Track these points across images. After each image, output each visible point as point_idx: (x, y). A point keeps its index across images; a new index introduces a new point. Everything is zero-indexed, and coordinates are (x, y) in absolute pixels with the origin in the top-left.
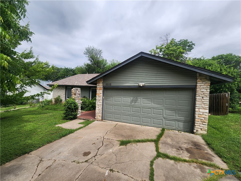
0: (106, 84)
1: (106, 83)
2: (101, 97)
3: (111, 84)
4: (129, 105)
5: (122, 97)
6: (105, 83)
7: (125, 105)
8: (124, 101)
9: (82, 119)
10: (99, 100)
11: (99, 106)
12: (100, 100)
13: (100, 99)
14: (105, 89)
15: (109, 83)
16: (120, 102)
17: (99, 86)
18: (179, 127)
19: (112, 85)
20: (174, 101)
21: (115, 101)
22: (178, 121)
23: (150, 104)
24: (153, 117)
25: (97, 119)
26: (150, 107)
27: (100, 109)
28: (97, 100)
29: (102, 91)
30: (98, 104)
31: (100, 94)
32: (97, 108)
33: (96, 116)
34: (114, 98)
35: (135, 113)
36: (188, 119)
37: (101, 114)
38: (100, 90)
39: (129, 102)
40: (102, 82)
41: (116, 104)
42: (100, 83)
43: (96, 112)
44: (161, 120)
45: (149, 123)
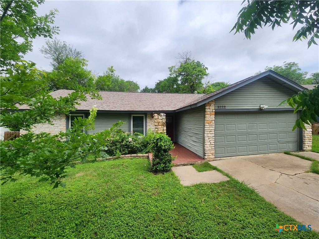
0: (218, 107)
1: (219, 105)
2: (213, 126)
3: (225, 106)
4: (245, 133)
5: (236, 124)
6: (217, 106)
7: (241, 133)
8: (239, 129)
9: (181, 164)
10: (210, 131)
11: (210, 139)
12: (212, 131)
13: (211, 128)
14: (217, 113)
15: (222, 105)
16: (234, 130)
17: (209, 110)
18: (289, 149)
19: (227, 108)
20: (285, 123)
21: (227, 130)
22: (288, 142)
23: (266, 129)
24: (270, 143)
25: (208, 159)
26: (266, 132)
27: (212, 143)
28: (206, 131)
29: (214, 116)
30: (209, 137)
31: (212, 121)
32: (207, 143)
33: (206, 155)
34: (227, 126)
35: (252, 142)
36: (295, 139)
37: (214, 150)
38: (211, 115)
39: (245, 129)
40: (214, 104)
41: (230, 134)
42: (211, 106)
43: (206, 148)
44: (276, 145)
45: (266, 150)
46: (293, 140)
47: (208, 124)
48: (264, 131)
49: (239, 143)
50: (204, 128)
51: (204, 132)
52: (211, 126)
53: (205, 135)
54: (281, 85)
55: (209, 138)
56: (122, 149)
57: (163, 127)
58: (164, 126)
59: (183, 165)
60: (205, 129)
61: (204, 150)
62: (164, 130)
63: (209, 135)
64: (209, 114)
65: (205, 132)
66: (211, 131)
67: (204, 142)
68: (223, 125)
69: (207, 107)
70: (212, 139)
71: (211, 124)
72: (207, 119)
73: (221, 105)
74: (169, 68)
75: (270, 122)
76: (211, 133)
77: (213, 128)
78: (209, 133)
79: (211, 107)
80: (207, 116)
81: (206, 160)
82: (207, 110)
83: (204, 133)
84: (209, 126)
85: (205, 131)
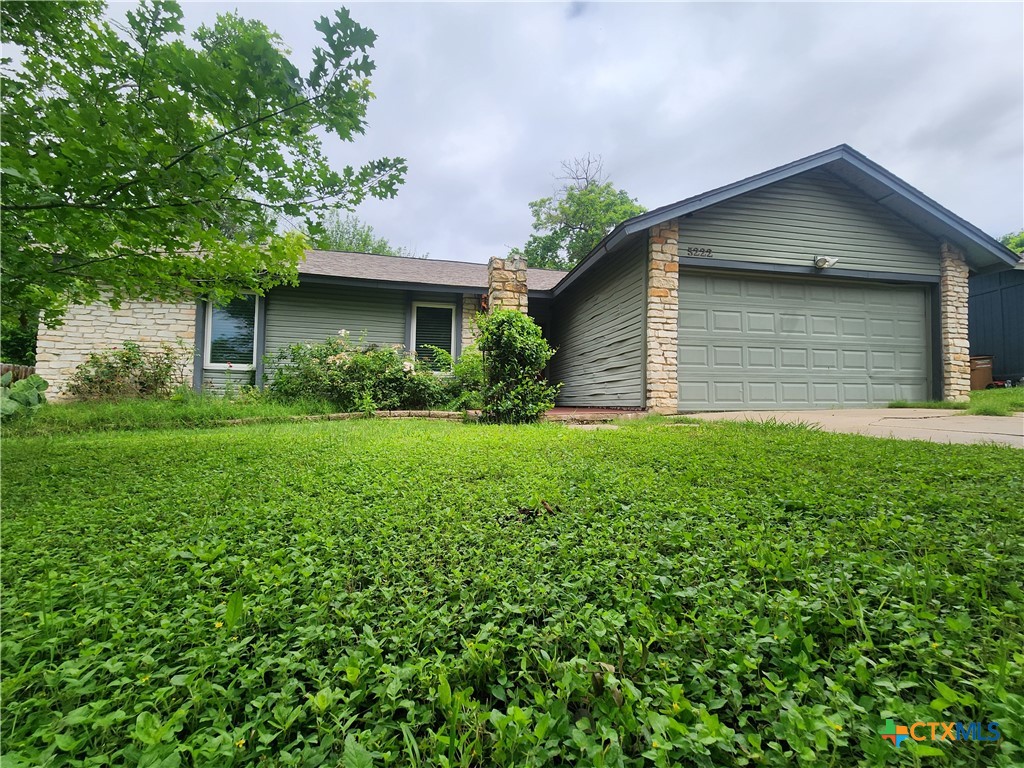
0: (689, 250)
1: (691, 246)
2: (673, 307)
3: (710, 251)
4: (772, 342)
5: (744, 310)
6: (686, 247)
7: (756, 341)
8: (752, 327)
9: (573, 419)
10: (664, 320)
11: (664, 347)
12: (669, 321)
13: (668, 314)
14: (687, 272)
15: (703, 247)
16: (737, 329)
17: (660, 256)
18: (903, 400)
19: (715, 256)
20: (889, 322)
21: (716, 328)
22: (900, 380)
23: (833, 333)
24: (845, 378)
25: (656, 408)
26: (834, 344)
27: (670, 361)
28: (653, 320)
29: (677, 276)
30: (660, 340)
31: (670, 290)
32: (656, 359)
33: (652, 394)
34: (715, 316)
35: (791, 371)
36: (921, 373)
37: (675, 381)
38: (667, 272)
39: (770, 330)
40: (677, 238)
41: (723, 340)
42: (666, 243)
43: (651, 375)
44: (864, 386)
45: (834, 400)
46: (915, 373)
47: (657, 300)
48: (827, 339)
49: (752, 371)
50: (647, 313)
51: (646, 323)
52: (667, 306)
53: (650, 333)
54: (877, 201)
55: (661, 344)
56: (379, 393)
57: (517, 295)
58: (520, 292)
59: (578, 421)
60: (650, 313)
61: (645, 381)
62: (519, 305)
63: (661, 334)
64: (662, 268)
65: (651, 325)
66: (667, 323)
67: (646, 356)
68: (704, 313)
69: (656, 247)
70: (669, 347)
71: (665, 299)
72: (654, 282)
73: (700, 247)
74: (532, 205)
75: (846, 315)
76: (667, 327)
77: (674, 314)
78: (660, 326)
79: (666, 248)
80: (655, 273)
81: (650, 411)
82: (654, 255)
83: (646, 328)
84: (660, 307)
85: (649, 320)
